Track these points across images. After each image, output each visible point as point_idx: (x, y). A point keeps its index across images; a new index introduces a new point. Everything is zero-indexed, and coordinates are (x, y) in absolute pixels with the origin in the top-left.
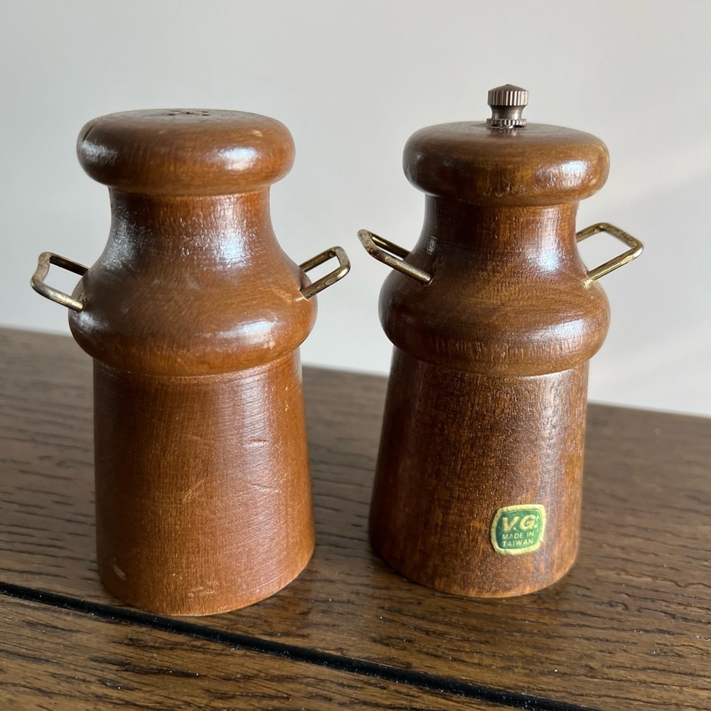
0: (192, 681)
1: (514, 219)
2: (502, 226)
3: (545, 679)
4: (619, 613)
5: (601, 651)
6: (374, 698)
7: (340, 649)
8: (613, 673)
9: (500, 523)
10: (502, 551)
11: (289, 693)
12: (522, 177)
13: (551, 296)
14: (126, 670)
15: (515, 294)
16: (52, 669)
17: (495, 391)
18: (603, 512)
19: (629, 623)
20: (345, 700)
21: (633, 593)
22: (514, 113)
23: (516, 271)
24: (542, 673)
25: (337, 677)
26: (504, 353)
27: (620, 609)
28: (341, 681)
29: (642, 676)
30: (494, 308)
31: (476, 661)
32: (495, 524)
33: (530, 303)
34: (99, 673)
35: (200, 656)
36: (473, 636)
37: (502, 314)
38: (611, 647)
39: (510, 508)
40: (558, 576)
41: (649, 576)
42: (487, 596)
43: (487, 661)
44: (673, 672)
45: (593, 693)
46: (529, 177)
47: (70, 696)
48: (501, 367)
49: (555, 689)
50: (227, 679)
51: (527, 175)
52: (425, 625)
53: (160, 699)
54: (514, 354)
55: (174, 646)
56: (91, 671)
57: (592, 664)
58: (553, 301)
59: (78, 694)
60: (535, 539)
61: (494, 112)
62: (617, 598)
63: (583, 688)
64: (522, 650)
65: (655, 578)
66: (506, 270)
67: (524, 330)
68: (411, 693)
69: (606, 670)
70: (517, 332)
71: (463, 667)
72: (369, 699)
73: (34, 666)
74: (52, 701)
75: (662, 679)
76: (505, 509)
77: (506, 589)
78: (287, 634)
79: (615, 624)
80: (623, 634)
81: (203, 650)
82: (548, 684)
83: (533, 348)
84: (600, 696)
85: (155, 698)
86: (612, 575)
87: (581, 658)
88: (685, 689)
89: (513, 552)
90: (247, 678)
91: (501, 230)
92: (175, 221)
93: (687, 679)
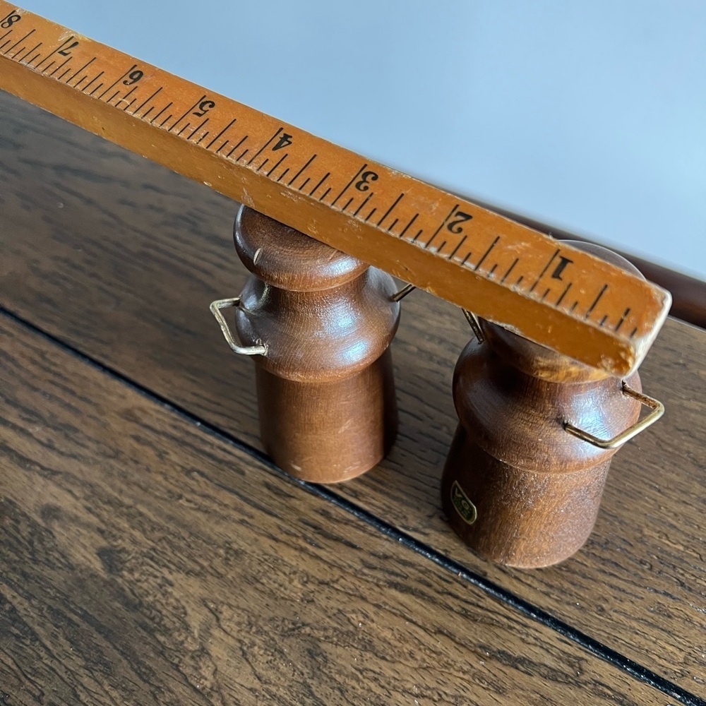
0: (354, 551)
3: (568, 608)
4: (643, 571)
5: (615, 598)
6: (456, 592)
7: (445, 551)
8: (615, 616)
11: (409, 574)
14: (319, 533)
16: (279, 522)
18: (678, 475)
19: (647, 581)
20: (440, 589)
21: (662, 556)
24: (568, 604)
25: (438, 570)
27: (646, 567)
29: (634, 624)
31: (529, 582)
34: (303, 531)
35: (361, 533)
38: (623, 596)
41: (683, 545)
44: (658, 627)
45: (595, 626)
49: (571, 616)
50: (374, 554)
53: (335, 559)
55: (347, 522)
56: (299, 529)
57: (604, 606)
62: (649, 558)
63: (590, 621)
64: (562, 582)
65: (687, 547)
68: (481, 594)
69: (611, 613)
71: (519, 585)
72: (453, 591)
73: (269, 517)
74: (278, 544)
75: (647, 629)
78: (415, 530)
79: (636, 580)
80: (639, 590)
81: (363, 529)
82: (568, 611)
84: (598, 630)
85: (332, 557)
86: (655, 537)
87: (599, 599)
88: (658, 641)
90: (386, 557)
93: (664, 635)
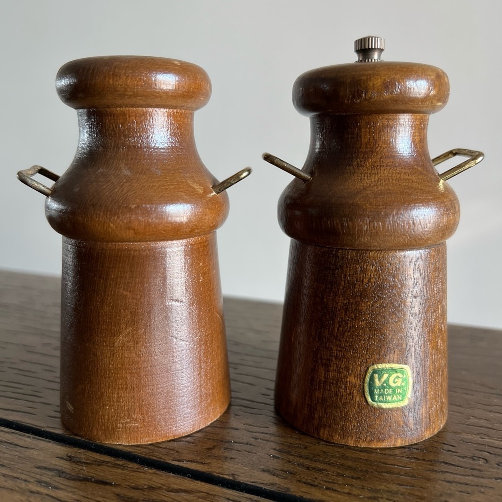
0: (107, 487)
1: (372, 123)
2: (363, 130)
4: (480, 465)
5: (461, 492)
7: (233, 475)
9: (372, 379)
10: (375, 404)
12: (374, 85)
13: (404, 184)
14: (59, 476)
15: (375, 181)
16: (5, 471)
17: (362, 263)
19: (489, 473)
21: (494, 451)
22: (374, 54)
23: (376, 165)
25: (225, 493)
26: (366, 226)
27: (481, 462)
28: (227, 497)
30: (358, 192)
31: (347, 491)
32: (367, 379)
33: (387, 188)
34: (38, 476)
35: (119, 471)
36: (347, 473)
37: (363, 196)
38: (469, 489)
39: (380, 366)
40: (427, 435)
42: (363, 445)
43: (356, 492)
46: (379, 85)
47: (12, 490)
48: (364, 239)
50: (136, 488)
51: (377, 83)
52: (307, 463)
54: (374, 227)
55: (100, 463)
56: (33, 475)
58: (406, 187)
59: (17, 489)
60: (404, 396)
61: (359, 56)
62: (478, 454)
64: (388, 486)
66: (368, 164)
67: (381, 207)
70: (376, 208)
71: (333, 494)
76: (375, 367)
77: (380, 440)
78: (191, 461)
80: (481, 480)
81: (123, 467)
83: (390, 222)
85: (75, 497)
86: (477, 438)
89: (384, 406)
90: (151, 488)
91: (363, 134)
92: (116, 127)
